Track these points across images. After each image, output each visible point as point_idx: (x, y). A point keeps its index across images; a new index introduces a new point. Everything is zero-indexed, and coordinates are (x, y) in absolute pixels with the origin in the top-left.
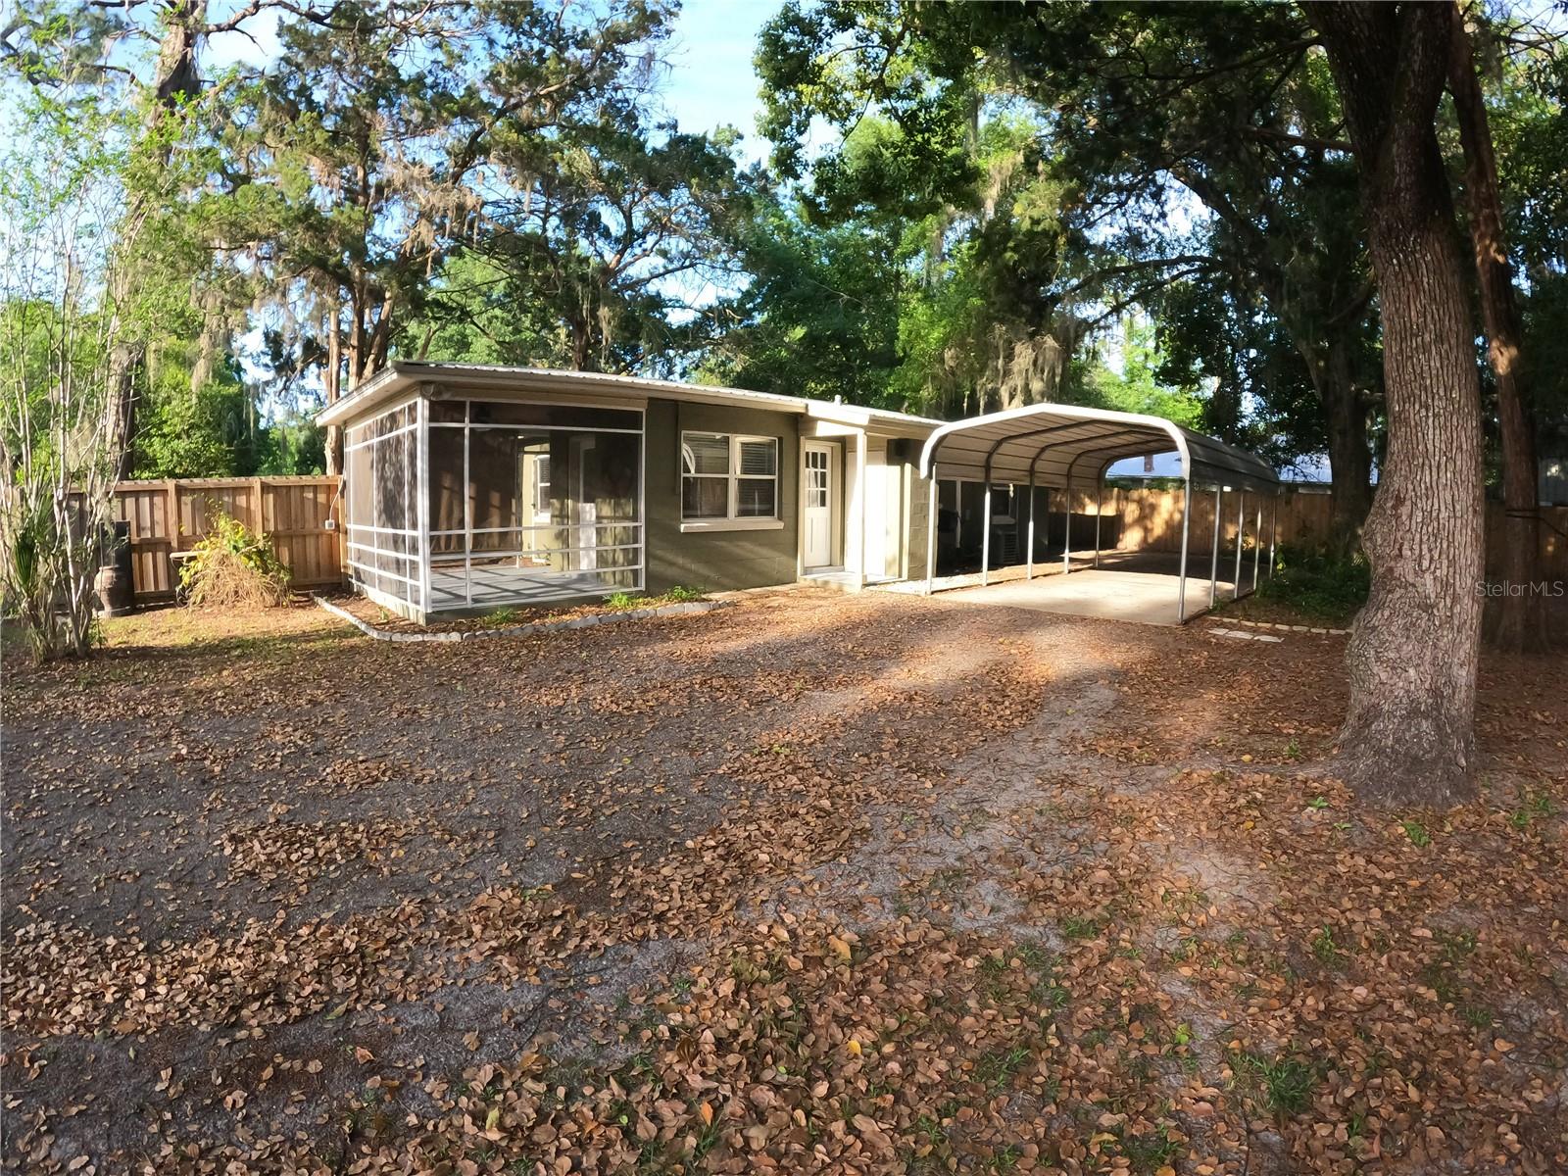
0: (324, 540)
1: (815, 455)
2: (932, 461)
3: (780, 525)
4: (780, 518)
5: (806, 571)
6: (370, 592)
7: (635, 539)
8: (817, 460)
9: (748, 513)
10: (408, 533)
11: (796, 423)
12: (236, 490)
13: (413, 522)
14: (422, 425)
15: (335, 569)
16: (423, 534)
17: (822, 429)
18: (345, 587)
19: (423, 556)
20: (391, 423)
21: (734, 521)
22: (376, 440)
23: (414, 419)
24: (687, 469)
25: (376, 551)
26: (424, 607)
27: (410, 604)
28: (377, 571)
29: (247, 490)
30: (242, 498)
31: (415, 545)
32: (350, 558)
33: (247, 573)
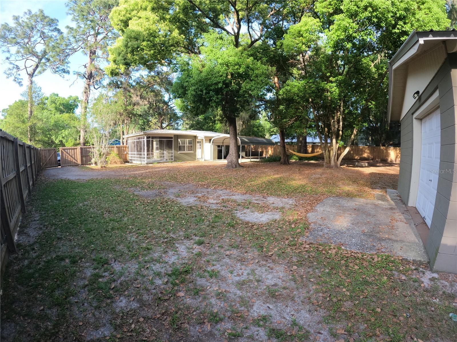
0: (125, 155)
2: (213, 142)
3: (193, 152)
5: (197, 159)
6: (134, 162)
7: (172, 154)
8: (199, 142)
9: (189, 150)
10: (143, 153)
11: (195, 137)
12: (112, 147)
13: (144, 152)
14: (145, 139)
15: (126, 159)
16: (146, 153)
17: (199, 138)
18: (128, 162)
19: (146, 156)
20: (139, 138)
21: (186, 152)
22: (136, 141)
23: (144, 139)
24: (180, 144)
25: (136, 156)
26: (146, 162)
27: (143, 162)
28: (136, 159)
29: (114, 147)
30: (113, 149)
31: (144, 154)
32: (129, 158)
33: (117, 159)
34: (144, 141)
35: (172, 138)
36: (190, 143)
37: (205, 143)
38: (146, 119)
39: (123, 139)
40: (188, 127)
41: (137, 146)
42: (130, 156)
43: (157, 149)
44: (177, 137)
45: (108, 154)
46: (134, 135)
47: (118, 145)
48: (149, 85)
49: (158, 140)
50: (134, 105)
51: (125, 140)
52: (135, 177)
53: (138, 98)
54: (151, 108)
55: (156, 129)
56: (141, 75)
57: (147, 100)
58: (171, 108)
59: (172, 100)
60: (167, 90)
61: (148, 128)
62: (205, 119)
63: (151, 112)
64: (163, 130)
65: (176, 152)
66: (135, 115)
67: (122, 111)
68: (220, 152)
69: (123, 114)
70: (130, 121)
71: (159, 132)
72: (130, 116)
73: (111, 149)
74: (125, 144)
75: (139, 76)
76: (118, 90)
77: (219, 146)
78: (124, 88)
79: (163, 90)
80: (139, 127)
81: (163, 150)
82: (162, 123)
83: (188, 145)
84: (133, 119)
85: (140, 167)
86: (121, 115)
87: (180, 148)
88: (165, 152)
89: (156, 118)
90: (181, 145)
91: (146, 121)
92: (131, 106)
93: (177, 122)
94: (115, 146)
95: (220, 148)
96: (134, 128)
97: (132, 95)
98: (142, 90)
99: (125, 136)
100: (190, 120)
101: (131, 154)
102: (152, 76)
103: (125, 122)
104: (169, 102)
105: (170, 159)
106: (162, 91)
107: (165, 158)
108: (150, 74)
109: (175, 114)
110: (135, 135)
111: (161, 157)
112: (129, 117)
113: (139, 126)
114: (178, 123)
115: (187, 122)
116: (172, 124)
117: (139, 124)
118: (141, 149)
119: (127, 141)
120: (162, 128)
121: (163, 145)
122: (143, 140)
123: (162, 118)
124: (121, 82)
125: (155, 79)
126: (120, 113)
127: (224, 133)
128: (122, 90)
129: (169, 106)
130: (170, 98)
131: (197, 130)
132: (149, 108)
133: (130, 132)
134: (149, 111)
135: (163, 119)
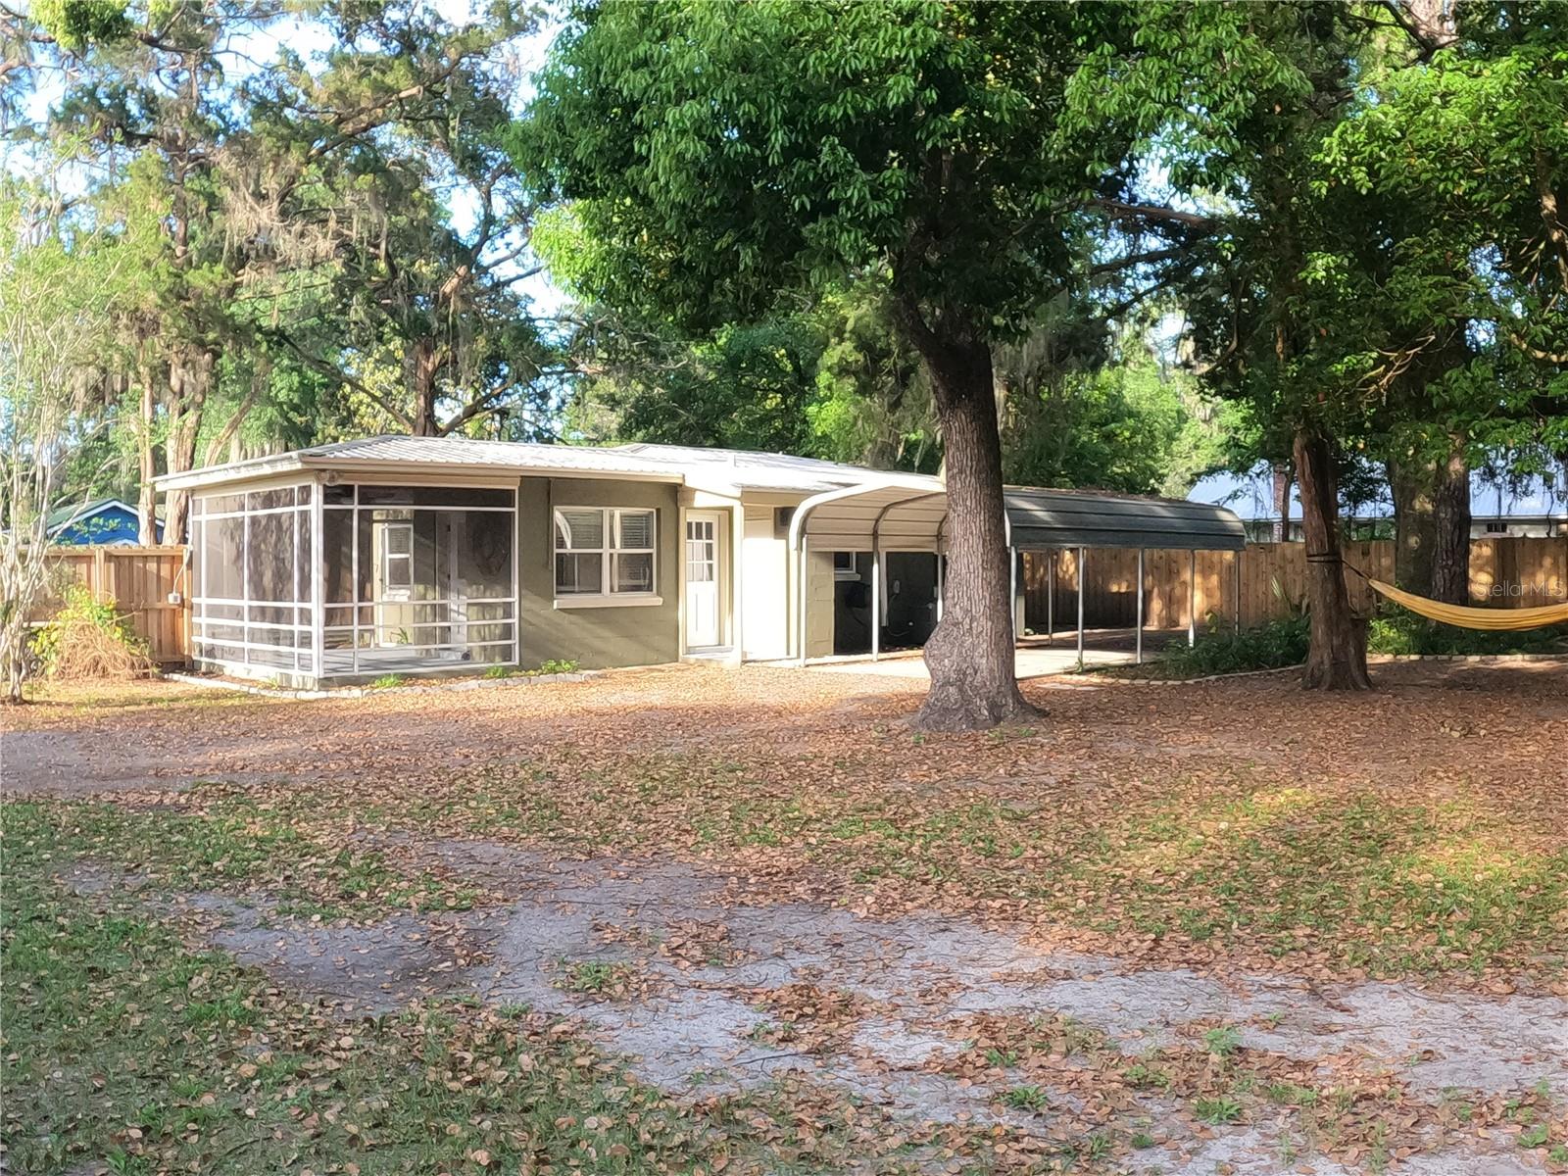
0: (166, 618)
1: (699, 525)
2: (803, 532)
3: (658, 601)
4: (659, 594)
5: (689, 650)
6: (231, 667)
7: (508, 614)
8: (701, 531)
9: (622, 589)
10: (296, 605)
11: (675, 493)
12: (77, 559)
13: (304, 595)
14: (316, 506)
15: (176, 646)
16: (317, 606)
17: (699, 500)
18: (188, 667)
19: (317, 628)
20: (269, 500)
21: (609, 597)
22: (247, 514)
23: (305, 501)
24: (561, 544)
25: (247, 624)
26: (317, 672)
27: (296, 673)
28: (247, 645)
29: (88, 559)
30: (82, 568)
31: (306, 616)
32: (196, 634)
33: (112, 644)
34: (305, 517)
35: (505, 498)
36: (635, 532)
37: (747, 533)
38: (320, 364)
39: (160, 499)
40: (613, 420)
41: (255, 550)
42: (204, 620)
43: (399, 576)
44: (546, 489)
45: (45, 606)
46: (233, 475)
47: (118, 546)
48: (340, 120)
49: (406, 510)
50: (240, 260)
51: (170, 512)
52: (233, 794)
53: (267, 215)
54: (355, 286)
55: (385, 434)
56: (285, 52)
57: (332, 224)
58: (498, 285)
59: (506, 229)
60: (471, 164)
61: (332, 430)
62: (732, 364)
63: (357, 312)
64: (439, 442)
65: (535, 604)
66: (242, 333)
67: (152, 297)
68: (851, 599)
69: (155, 322)
70: (204, 376)
71: (412, 457)
72: (211, 336)
73: (67, 569)
74: (170, 539)
75: (276, 60)
76: (126, 156)
77: (841, 560)
78: (171, 144)
79: (441, 164)
80: (270, 425)
81: (445, 589)
82: (433, 394)
83: (618, 549)
84: (227, 363)
85: (276, 708)
86: (145, 327)
87: (571, 573)
88: (457, 603)
89: (389, 359)
90: (569, 549)
91: (318, 378)
92: (220, 268)
93: (541, 383)
94: (98, 551)
95: (851, 574)
96: (234, 426)
97: (226, 193)
98: (294, 157)
99: (174, 482)
100: (632, 368)
101: (214, 611)
102: (368, 62)
103: (175, 382)
104: (478, 247)
105: (488, 653)
106: (434, 167)
107: (461, 641)
108: (348, 49)
109: (525, 332)
110: (244, 473)
111: (425, 636)
112: (201, 344)
113: (271, 412)
114: (544, 395)
115: (608, 385)
116: (506, 401)
117: (271, 401)
118: (282, 576)
119: (183, 518)
120: (430, 426)
121: (446, 547)
122: (296, 509)
123: (436, 358)
124: (150, 102)
125: (389, 80)
126: (136, 315)
127: (876, 466)
128: (152, 153)
129: (484, 270)
130: (489, 220)
131: (677, 441)
132: (345, 287)
133: (207, 451)
134: (343, 312)
135: (443, 364)
